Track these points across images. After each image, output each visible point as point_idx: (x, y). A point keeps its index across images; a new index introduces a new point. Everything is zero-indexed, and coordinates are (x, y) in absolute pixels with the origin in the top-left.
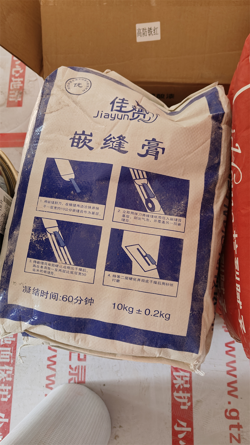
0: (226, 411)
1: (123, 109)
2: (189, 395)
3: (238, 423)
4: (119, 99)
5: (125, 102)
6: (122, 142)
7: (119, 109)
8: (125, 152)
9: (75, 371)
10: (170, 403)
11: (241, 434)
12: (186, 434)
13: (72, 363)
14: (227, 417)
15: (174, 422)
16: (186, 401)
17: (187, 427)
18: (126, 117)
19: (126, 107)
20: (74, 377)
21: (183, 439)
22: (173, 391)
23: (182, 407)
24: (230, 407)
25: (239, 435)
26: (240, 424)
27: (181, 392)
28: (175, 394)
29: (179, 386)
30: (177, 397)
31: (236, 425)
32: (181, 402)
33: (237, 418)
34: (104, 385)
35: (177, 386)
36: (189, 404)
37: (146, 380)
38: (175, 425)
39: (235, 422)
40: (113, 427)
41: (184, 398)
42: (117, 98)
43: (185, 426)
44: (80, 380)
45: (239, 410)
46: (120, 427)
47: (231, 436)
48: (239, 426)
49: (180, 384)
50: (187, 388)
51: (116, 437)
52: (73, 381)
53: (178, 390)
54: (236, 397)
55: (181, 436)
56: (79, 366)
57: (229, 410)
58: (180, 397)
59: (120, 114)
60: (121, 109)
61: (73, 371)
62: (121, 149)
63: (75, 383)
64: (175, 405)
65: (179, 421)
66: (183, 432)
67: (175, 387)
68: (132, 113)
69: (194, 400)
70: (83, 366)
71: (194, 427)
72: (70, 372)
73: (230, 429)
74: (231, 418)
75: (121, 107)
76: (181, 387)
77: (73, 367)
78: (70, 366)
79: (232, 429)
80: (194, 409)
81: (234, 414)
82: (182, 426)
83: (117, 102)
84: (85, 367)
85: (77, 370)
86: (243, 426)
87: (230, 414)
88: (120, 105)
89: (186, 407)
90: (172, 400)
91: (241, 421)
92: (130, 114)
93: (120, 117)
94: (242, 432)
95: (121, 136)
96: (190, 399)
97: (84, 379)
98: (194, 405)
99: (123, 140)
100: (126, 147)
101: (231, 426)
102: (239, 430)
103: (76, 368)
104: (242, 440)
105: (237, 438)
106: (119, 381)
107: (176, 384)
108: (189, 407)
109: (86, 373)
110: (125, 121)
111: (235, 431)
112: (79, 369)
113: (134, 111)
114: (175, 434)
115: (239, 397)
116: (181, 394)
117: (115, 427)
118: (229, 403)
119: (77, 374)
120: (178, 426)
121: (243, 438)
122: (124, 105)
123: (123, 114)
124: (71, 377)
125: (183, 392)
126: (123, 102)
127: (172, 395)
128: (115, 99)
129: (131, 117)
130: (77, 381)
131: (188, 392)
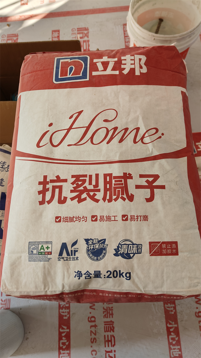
0: (89, 318)
1: (4, 167)
2: (68, 310)
3: (95, 324)
4: (3, 162)
5: (5, 163)
6: (2, 181)
7: (2, 167)
8: (3, 186)
9: (4, 302)
10: (58, 316)
11: (97, 330)
12: (66, 333)
13: (2, 298)
14: (89, 321)
15: (60, 327)
16: (66, 314)
17: (67, 329)
18: (5, 170)
19: (5, 166)
20: (3, 306)
21: (65, 336)
22: (59, 309)
23: (64, 318)
24: (90, 315)
25: (95, 331)
26: (96, 325)
27: (64, 309)
28: (61, 311)
29: (63, 306)
30: (62, 312)
31: (94, 326)
32: (64, 315)
33: (94, 321)
34: (21, 309)
35: (61, 306)
36: (68, 316)
37: (45, 304)
38: (60, 328)
39: (93, 324)
40: (25, 333)
41: (66, 312)
42: (2, 161)
43: (66, 329)
44: (7, 307)
45: (96, 317)
46: (30, 332)
47: (91, 332)
48: (95, 326)
49: (64, 304)
50: (67, 307)
51: (27, 339)
52: (3, 308)
53: (62, 308)
54: (94, 309)
55: (63, 335)
56: (6, 299)
57: (90, 317)
58: (63, 312)
59: (2, 169)
60: (3, 167)
61: (3, 302)
62: (2, 184)
63: (4, 309)
64: (61, 317)
65: (63, 326)
66: (64, 332)
67: (61, 307)
68: (7, 169)
69: (71, 313)
70: (9, 299)
71: (71, 328)
72: (1, 303)
73: (91, 328)
74: (91, 321)
75: (3, 166)
76: (64, 306)
77: (3, 300)
78: (2, 299)
79: (92, 328)
80: (71, 319)
81: (93, 319)
82: (64, 329)
83: (2, 164)
84: (10, 299)
85: (5, 302)
86: (98, 326)
87: (91, 319)
88: (2, 165)
89: (66, 318)
90: (59, 314)
91: (96, 323)
92: (6, 169)
93: (2, 170)
94: (97, 329)
95: (2, 179)
96: (69, 313)
97: (10, 307)
98: (71, 316)
99: (3, 181)
100: (4, 183)
101: (91, 326)
102: (95, 328)
103: (5, 300)
104: (97, 334)
105: (94, 333)
106: (29, 306)
107: (61, 305)
108: (68, 317)
109: (11, 303)
110: (4, 172)
111: (93, 329)
112: (6, 301)
113: (8, 168)
114: (60, 333)
115: (96, 309)
116: (64, 310)
117: (27, 333)
118: (90, 313)
119: (6, 304)
120: (62, 329)
121: (98, 333)
122: (4, 165)
123: (4, 169)
124: (2, 306)
125: (65, 309)
126: (4, 164)
127: (59, 311)
128: (1, 162)
129: (6, 170)
130: (5, 308)
131: (68, 309)
